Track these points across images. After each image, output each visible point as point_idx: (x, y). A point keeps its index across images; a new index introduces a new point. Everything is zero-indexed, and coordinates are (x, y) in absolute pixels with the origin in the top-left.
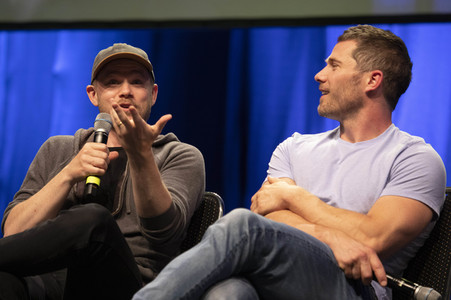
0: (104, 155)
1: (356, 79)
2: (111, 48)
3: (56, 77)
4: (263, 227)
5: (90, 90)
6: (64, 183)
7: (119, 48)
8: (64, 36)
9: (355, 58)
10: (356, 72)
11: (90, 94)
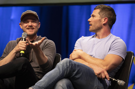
0: (25, 44)
1: (100, 20)
2: (26, 12)
3: (12, 20)
4: (73, 64)
5: (20, 24)
6: (14, 53)
7: (28, 11)
8: (14, 8)
9: (99, 14)
10: (100, 18)
11: (20, 25)
